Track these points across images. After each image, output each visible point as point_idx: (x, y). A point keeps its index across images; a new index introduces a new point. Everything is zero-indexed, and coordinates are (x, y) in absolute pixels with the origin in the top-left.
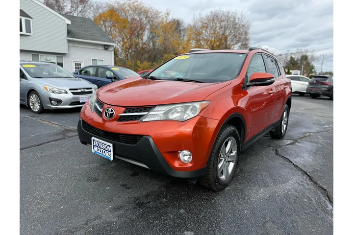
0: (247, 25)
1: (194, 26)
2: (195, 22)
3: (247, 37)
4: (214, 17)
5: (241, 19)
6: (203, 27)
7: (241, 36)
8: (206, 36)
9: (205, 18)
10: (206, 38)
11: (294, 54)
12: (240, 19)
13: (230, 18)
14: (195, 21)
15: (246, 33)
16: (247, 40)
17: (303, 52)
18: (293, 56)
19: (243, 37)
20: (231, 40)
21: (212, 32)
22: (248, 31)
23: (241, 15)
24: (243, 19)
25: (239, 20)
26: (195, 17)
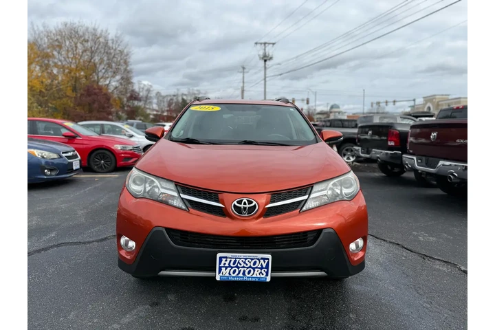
0: (125, 51)
1: (34, 42)
2: (37, 37)
3: (128, 68)
4: (71, 33)
5: (117, 42)
6: (52, 47)
7: (120, 67)
8: (60, 61)
9: (54, 32)
10: (60, 63)
11: (185, 95)
12: (115, 42)
13: (98, 38)
14: (35, 33)
15: (126, 63)
16: (128, 72)
17: (195, 94)
18: (185, 97)
19: (122, 68)
20: (103, 71)
21: (71, 55)
22: (128, 60)
23: (116, 37)
24: (119, 42)
25: (113, 43)
26: (36, 28)
